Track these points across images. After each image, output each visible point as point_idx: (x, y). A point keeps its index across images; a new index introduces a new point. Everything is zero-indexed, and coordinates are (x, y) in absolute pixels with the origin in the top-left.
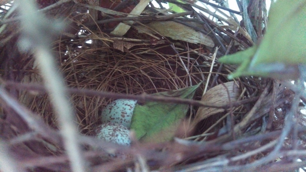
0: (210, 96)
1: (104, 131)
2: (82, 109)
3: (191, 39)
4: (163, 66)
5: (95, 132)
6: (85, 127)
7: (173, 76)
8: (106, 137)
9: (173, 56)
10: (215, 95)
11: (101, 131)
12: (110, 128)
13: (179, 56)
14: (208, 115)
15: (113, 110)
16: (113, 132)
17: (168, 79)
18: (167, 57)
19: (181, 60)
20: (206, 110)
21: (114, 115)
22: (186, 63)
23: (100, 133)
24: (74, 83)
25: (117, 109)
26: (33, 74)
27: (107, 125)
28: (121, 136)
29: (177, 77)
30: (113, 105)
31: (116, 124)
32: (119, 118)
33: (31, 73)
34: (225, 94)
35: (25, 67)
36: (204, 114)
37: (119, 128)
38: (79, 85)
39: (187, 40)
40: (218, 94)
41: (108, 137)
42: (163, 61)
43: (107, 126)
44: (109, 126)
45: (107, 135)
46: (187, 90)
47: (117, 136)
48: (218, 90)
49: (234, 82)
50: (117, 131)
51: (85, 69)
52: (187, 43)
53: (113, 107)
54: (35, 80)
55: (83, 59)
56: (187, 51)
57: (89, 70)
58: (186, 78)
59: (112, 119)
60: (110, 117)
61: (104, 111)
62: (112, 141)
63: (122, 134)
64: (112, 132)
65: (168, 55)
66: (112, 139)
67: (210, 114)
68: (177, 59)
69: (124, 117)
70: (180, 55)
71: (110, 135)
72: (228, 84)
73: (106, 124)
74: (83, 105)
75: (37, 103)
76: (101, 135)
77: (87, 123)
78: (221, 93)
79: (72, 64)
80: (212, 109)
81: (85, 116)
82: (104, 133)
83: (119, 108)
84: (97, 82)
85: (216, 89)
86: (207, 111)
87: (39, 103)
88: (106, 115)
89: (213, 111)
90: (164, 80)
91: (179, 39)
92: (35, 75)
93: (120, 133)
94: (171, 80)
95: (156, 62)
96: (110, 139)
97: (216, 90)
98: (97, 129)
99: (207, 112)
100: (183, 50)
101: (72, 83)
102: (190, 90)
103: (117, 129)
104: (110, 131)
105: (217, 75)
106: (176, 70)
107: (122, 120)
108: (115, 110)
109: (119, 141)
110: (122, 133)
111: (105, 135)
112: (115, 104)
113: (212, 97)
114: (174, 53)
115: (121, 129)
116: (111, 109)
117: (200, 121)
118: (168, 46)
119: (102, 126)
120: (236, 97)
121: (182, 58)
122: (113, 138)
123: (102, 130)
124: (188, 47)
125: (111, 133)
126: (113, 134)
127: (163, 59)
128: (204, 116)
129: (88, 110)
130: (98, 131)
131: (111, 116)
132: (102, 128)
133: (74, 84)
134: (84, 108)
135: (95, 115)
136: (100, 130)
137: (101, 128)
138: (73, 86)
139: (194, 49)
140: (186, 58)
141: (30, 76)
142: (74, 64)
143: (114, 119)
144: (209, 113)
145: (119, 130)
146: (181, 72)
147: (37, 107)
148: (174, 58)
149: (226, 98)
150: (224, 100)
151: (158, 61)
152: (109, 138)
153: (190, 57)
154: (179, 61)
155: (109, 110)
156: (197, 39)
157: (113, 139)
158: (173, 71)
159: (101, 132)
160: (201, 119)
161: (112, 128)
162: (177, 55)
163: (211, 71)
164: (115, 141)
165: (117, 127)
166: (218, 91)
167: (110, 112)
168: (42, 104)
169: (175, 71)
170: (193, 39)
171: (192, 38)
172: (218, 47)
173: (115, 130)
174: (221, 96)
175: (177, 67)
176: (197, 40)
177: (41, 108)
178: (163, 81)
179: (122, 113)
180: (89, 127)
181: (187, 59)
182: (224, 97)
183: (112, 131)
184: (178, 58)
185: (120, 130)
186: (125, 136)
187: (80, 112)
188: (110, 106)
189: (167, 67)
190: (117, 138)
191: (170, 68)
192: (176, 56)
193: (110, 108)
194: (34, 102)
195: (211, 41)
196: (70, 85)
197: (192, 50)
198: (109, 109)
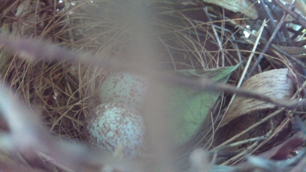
0: (256, 84)
1: (109, 114)
2: (74, 77)
3: (229, 4)
4: (188, 34)
5: (95, 114)
6: (77, 101)
7: (199, 49)
8: (111, 123)
9: (204, 23)
10: (264, 84)
11: (104, 113)
12: (117, 111)
13: (212, 24)
14: (252, 109)
15: (118, 85)
16: (122, 118)
17: (193, 52)
18: (195, 24)
19: (215, 30)
20: (250, 102)
21: (120, 91)
22: (219, 34)
23: (103, 117)
24: (67, 40)
25: (125, 83)
26: (15, 23)
27: (112, 106)
28: (132, 125)
29: (206, 51)
30: (119, 78)
31: (124, 106)
32: (126, 96)
33: (12, 21)
34: (277, 85)
35: (5, 12)
36: (246, 108)
37: (129, 113)
38: (74, 45)
39: (224, 6)
40: (268, 82)
41: (114, 123)
42: (188, 28)
43: (112, 108)
44: (115, 108)
45: (112, 120)
46: (221, 72)
47: (126, 123)
48: (269, 77)
49: (289, 70)
50: (126, 117)
51: (85, 25)
52: (223, 9)
53: (118, 80)
54: (18, 31)
55: (82, 11)
56: (222, 19)
57: (89, 27)
58: (217, 54)
59: (116, 96)
60: (114, 94)
61: (106, 84)
62: (119, 129)
63: (133, 122)
64: (120, 117)
65: (196, 21)
66: (119, 128)
67: (254, 109)
68: (208, 28)
69: (133, 95)
70: (214, 24)
71: (117, 122)
72: (281, 71)
73: (111, 104)
74: (76, 71)
75: (17, 64)
76: (105, 120)
77: (80, 97)
78: (272, 83)
79: (68, 17)
80: (258, 102)
81: (78, 87)
82: (109, 117)
83: (127, 82)
84: (97, 44)
85: (265, 76)
86: (251, 104)
87: (20, 65)
88: (109, 90)
89: (259, 105)
90: (185, 52)
91: (213, 2)
92: (18, 25)
93: (131, 120)
94: (196, 53)
95: (180, 28)
96: (117, 127)
97: (266, 78)
98: (99, 111)
99: (250, 106)
100: (216, 17)
101: (65, 41)
102: (224, 72)
103: (126, 114)
104: (117, 115)
105: (261, 57)
106: (205, 43)
107: (130, 99)
108: (122, 85)
109: (128, 131)
110: (133, 120)
111: (110, 120)
112: (122, 77)
113: (260, 87)
114: (206, 19)
115: (132, 114)
116: (115, 83)
117: (239, 116)
118: (199, 9)
119: (106, 107)
120: (289, 90)
121: (216, 28)
122: (121, 126)
123: (107, 113)
124: (224, 14)
125: (118, 119)
126: (121, 120)
127: (190, 26)
128: (245, 110)
129: (83, 80)
130: (99, 113)
131: (116, 92)
132: (106, 110)
133: (68, 42)
134: (77, 75)
135: (92, 86)
136: (103, 111)
137: (103, 110)
138: (66, 45)
139: (231, 18)
140: (220, 28)
141: (11, 25)
142: (70, 16)
143: (119, 96)
144: (253, 107)
145: (129, 116)
146: (212, 47)
147: (16, 68)
148: (205, 26)
149: (278, 89)
150: (275, 92)
151: (181, 27)
152: (115, 125)
153: (226, 28)
154: (211, 31)
155: (113, 84)
156: (238, 5)
157: (121, 128)
158: (201, 42)
159: (104, 115)
160: (241, 114)
161: (119, 112)
162: (210, 23)
163: (254, 50)
164: (124, 130)
165: (127, 111)
166: (268, 79)
167: (114, 87)
168: (24, 65)
169: (203, 43)
170: (232, 5)
171: (231, 3)
172: (267, 20)
173: (123, 115)
174: (272, 86)
175: (206, 39)
176: (236, 7)
177: (22, 71)
178: (184, 54)
179: (131, 90)
180: (82, 102)
181: (220, 30)
182: (275, 88)
183: (120, 115)
184: (210, 26)
185: (131, 116)
186: (136, 124)
187: (72, 80)
188: (114, 79)
189: (194, 36)
190: (127, 126)
191: (197, 39)
192: (208, 23)
193: (114, 80)
194: (14, 62)
195: (255, 11)
196: (61, 44)
197: (229, 20)
198: (113, 82)
